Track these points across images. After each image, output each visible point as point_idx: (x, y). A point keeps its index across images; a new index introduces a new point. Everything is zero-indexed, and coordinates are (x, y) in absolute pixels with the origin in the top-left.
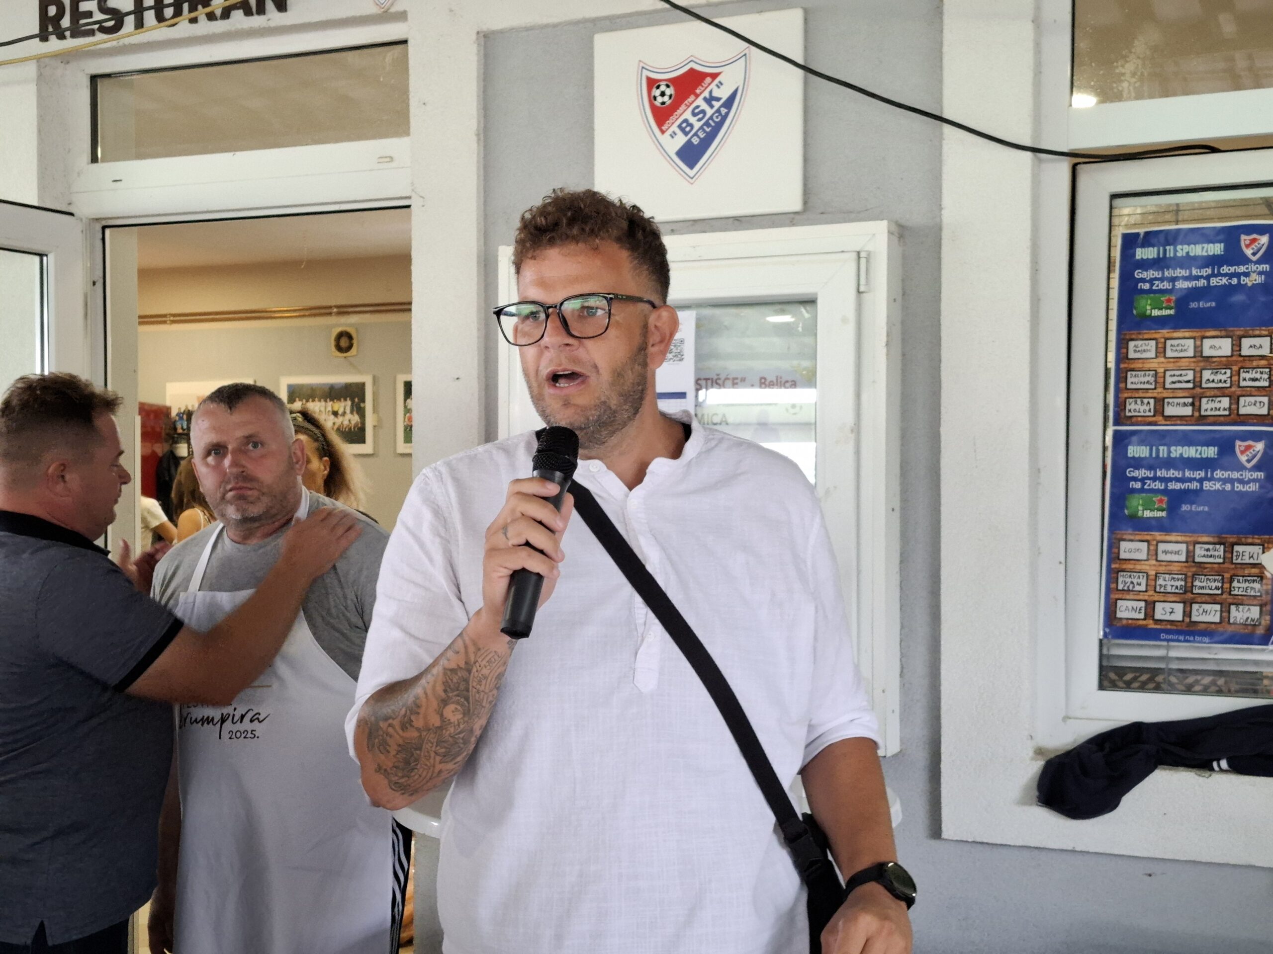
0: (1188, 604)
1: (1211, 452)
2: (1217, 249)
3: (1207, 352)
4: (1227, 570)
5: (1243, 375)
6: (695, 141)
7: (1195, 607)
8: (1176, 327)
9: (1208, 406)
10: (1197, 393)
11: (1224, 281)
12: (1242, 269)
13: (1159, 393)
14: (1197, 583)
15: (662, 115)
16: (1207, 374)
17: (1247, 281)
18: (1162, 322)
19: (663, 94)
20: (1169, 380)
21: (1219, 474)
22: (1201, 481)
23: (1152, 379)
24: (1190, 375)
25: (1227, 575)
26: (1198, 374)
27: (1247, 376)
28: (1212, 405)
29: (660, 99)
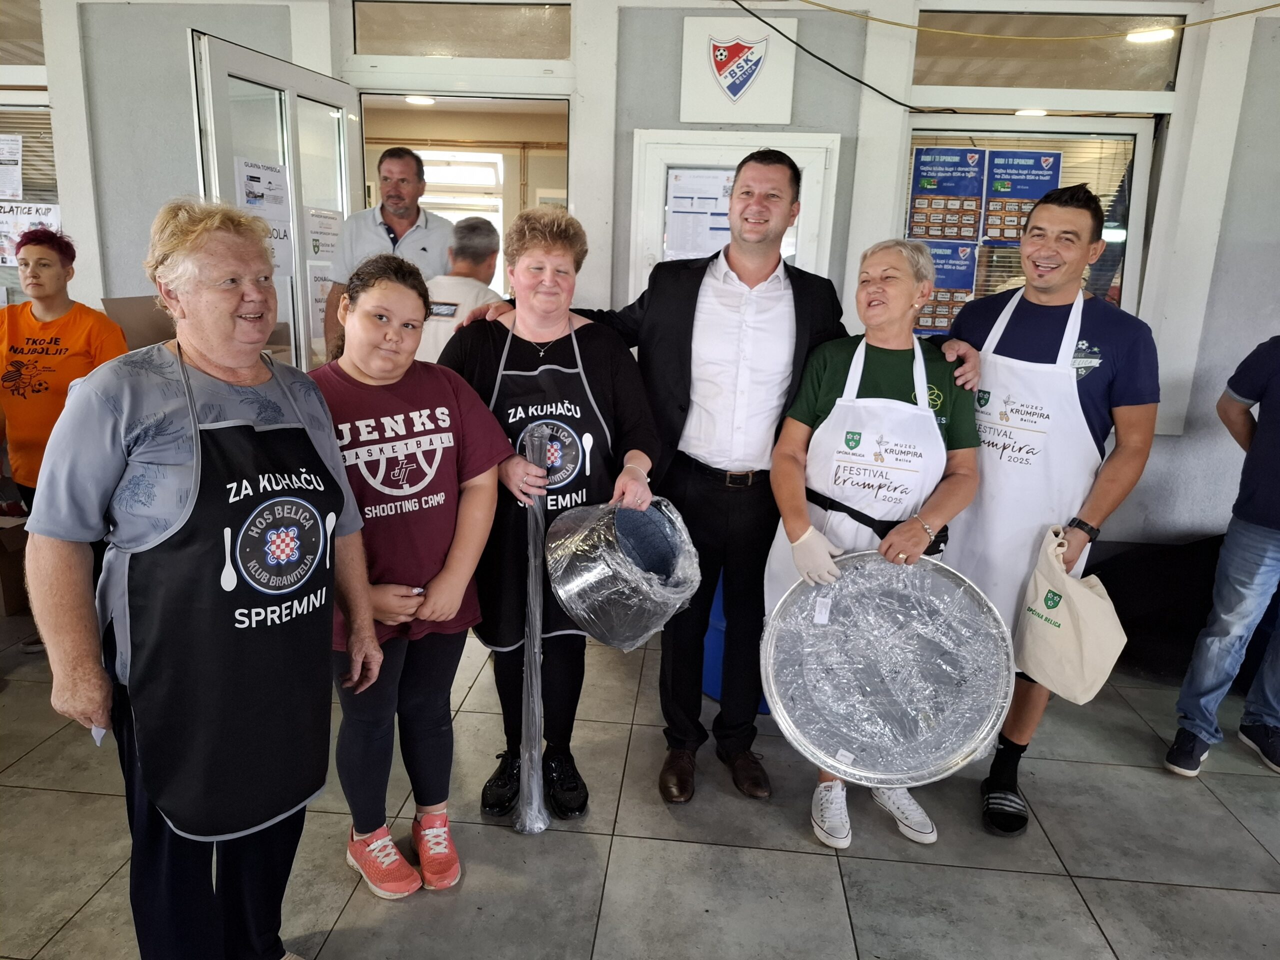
0: (934, 318)
1: (948, 252)
2: (956, 159)
3: (949, 207)
4: (951, 304)
5: (964, 218)
6: (738, 82)
7: (937, 319)
8: (937, 194)
9: (948, 231)
10: (943, 225)
11: (959, 174)
12: (967, 169)
13: (928, 224)
14: (938, 309)
15: (720, 66)
16: (948, 217)
17: (969, 175)
18: (931, 191)
19: (721, 54)
20: (932, 218)
21: (951, 262)
22: (943, 265)
23: (924, 217)
24: (941, 217)
25: (951, 306)
26: (945, 216)
27: (965, 218)
28: (950, 231)
29: (719, 57)
